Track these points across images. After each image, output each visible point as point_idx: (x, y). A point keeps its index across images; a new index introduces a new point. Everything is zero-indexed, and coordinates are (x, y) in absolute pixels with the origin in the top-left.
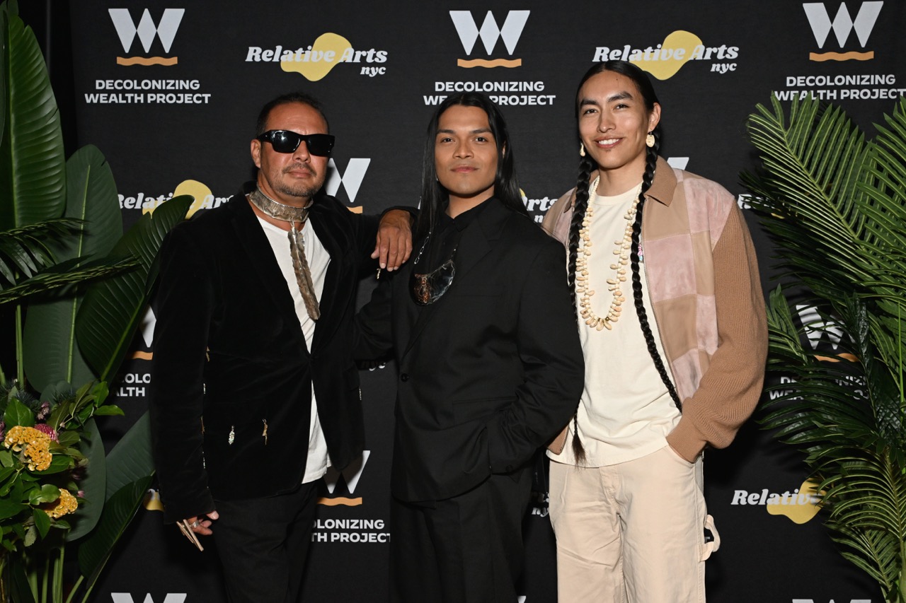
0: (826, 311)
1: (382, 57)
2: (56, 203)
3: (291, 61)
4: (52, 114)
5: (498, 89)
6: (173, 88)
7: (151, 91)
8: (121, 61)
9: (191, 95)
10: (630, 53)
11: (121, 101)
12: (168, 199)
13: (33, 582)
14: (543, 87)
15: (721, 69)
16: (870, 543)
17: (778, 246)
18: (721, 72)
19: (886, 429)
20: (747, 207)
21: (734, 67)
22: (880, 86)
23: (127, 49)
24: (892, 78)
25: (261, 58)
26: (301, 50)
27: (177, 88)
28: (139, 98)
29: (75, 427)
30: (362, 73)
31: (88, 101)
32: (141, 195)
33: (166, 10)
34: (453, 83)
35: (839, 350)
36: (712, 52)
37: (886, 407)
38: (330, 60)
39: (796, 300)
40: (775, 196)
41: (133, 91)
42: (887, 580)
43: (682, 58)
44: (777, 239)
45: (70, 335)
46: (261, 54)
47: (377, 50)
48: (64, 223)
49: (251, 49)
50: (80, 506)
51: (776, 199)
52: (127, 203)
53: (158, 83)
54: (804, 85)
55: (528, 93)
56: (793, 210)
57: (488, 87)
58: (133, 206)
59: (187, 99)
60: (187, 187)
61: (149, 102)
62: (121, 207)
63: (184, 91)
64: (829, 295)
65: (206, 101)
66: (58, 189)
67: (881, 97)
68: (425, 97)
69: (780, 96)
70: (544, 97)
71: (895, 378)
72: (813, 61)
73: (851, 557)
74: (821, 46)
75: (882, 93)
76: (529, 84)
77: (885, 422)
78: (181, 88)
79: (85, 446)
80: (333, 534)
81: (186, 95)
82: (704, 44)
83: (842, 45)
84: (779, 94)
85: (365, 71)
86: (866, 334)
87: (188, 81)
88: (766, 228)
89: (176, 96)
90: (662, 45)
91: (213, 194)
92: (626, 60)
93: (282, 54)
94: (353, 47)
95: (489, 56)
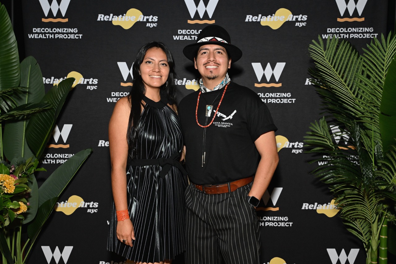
0: (343, 128)
1: (156, 19)
2: (16, 81)
3: (117, 20)
4: (13, 43)
6: (66, 32)
7: (57, 33)
8: (44, 20)
9: (74, 35)
10: (261, 18)
11: (44, 37)
12: (64, 79)
13: (8, 241)
15: (300, 25)
16: (359, 225)
17: (323, 100)
18: (300, 26)
19: (367, 177)
20: (310, 83)
21: (305, 24)
22: (367, 33)
23: (46, 15)
24: (372, 29)
25: (104, 19)
26: (121, 16)
27: (68, 32)
28: (52, 36)
29: (26, 176)
30: (147, 26)
31: (30, 37)
32: (53, 78)
34: (186, 30)
35: (348, 144)
36: (296, 18)
37: (366, 168)
38: (134, 20)
39: (330, 124)
41: (49, 33)
42: (366, 240)
43: (283, 20)
44: (323, 97)
45: (23, 137)
46: (104, 18)
47: (153, 16)
48: (19, 89)
49: (100, 15)
50: (28, 209)
52: (47, 81)
53: (60, 29)
54: (335, 32)
56: (329, 85)
58: (49, 82)
59: (72, 36)
60: (72, 74)
61: (56, 38)
62: (44, 83)
63: (71, 33)
64: (344, 121)
65: (81, 38)
66: (17, 75)
67: (367, 37)
68: (174, 36)
71: (371, 156)
72: (338, 22)
73: (351, 231)
74: (342, 15)
75: (367, 36)
77: (366, 174)
78: (70, 32)
79: (30, 184)
81: (72, 35)
82: (292, 14)
83: (351, 15)
84: (324, 35)
85: (148, 25)
86: (359, 138)
87: (72, 29)
88: (318, 92)
89: (68, 35)
90: (275, 14)
91: (83, 77)
92: (259, 21)
93: (113, 17)
94: (143, 15)
95: (201, 19)
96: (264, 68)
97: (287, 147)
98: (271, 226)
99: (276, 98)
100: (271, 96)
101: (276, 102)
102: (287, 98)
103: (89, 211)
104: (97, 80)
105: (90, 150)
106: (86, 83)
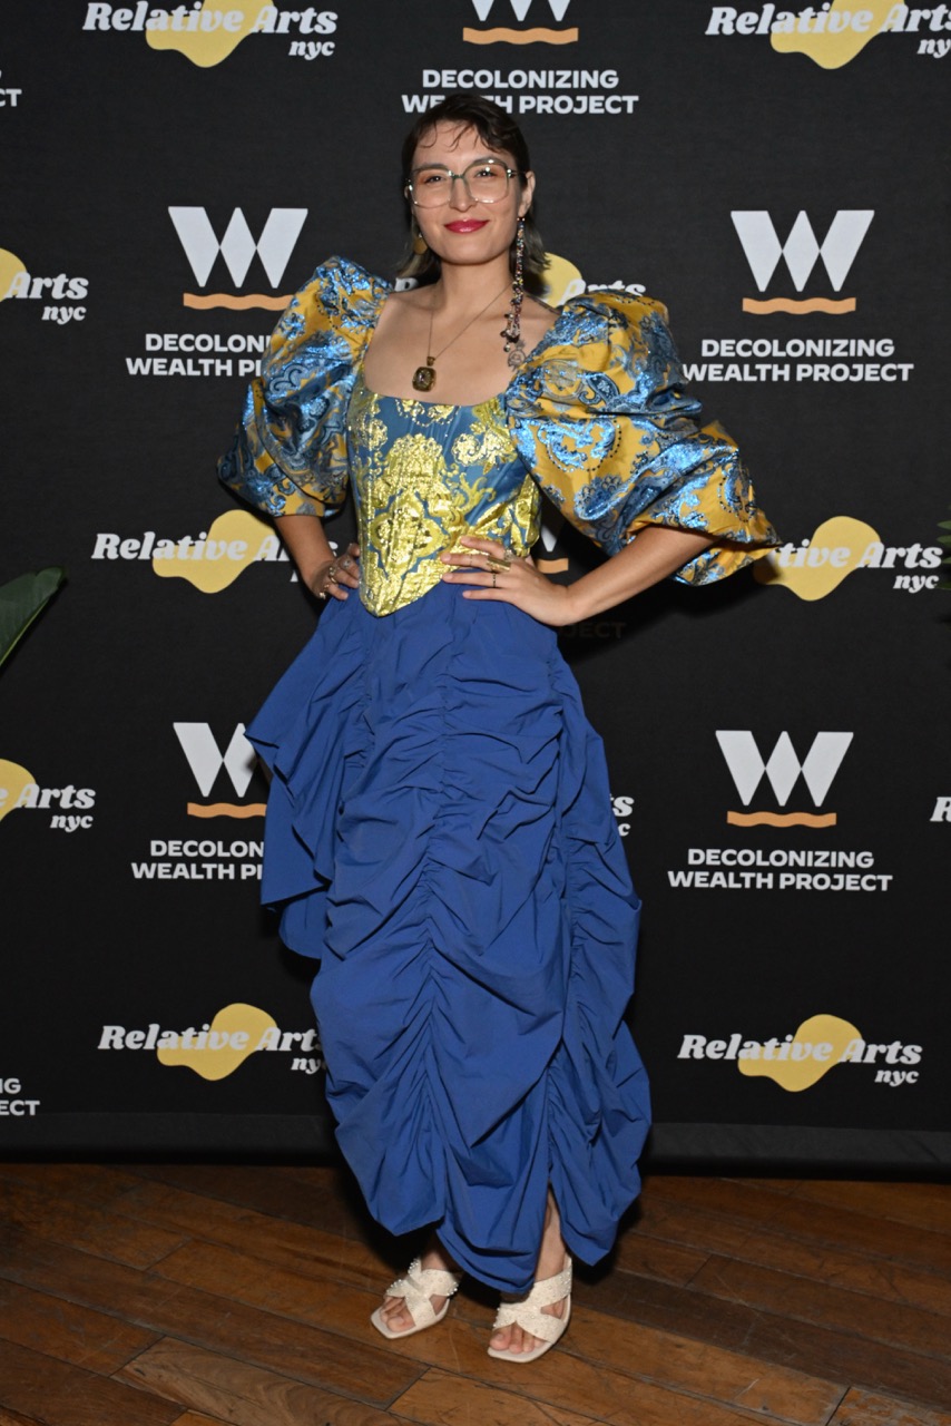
1: (328, 22)
3: (164, 31)
5: (536, 83)
10: (774, 19)
14: (615, 81)
15: (936, 49)
18: (936, 55)
25: (110, 23)
26: (181, 10)
30: (293, 52)
34: (454, 72)
36: (922, 18)
38: (233, 29)
43: (867, 27)
46: (110, 17)
47: (318, 11)
49: (93, 7)
55: (589, 91)
57: (518, 79)
65: (14, 103)
68: (405, 98)
70: (617, 98)
76: (592, 75)
80: (244, 867)
82: (906, 3)
85: (297, 48)
90: (830, 4)
91: (29, 271)
92: (766, 32)
93: (148, 16)
94: (276, 4)
95: (521, 22)
96: (783, 232)
97: (875, 564)
98: (803, 887)
99: (831, 361)
100: (809, 354)
101: (829, 376)
102: (877, 359)
103: (57, 822)
104: (85, 282)
105: (56, 576)
106: (40, 297)
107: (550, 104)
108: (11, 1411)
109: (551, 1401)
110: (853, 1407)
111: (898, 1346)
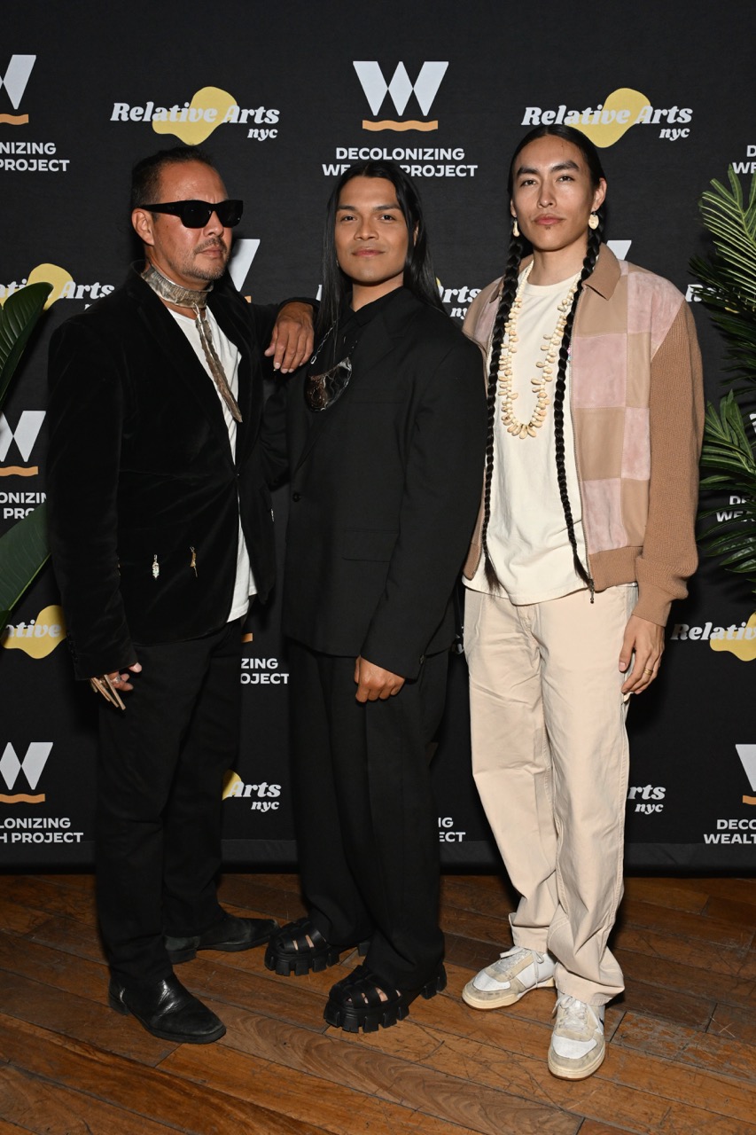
1: (273, 116)
3: (165, 121)
5: (410, 157)
6: (24, 152)
9: (46, 161)
10: (566, 115)
12: (22, 287)
14: (463, 155)
15: (671, 135)
17: (731, 346)
18: (671, 139)
20: (697, 299)
21: (686, 133)
25: (129, 116)
26: (176, 108)
27: (29, 152)
30: (250, 136)
33: (14, 56)
34: (357, 149)
36: (662, 115)
38: (211, 120)
39: (750, 408)
40: (730, 288)
43: (627, 121)
44: (730, 337)
46: (129, 112)
47: (267, 109)
49: (117, 106)
51: (731, 291)
53: (5, 145)
55: (445, 162)
56: (749, 304)
57: (399, 154)
59: (41, 165)
60: (44, 273)
63: (38, 156)
65: (64, 169)
68: (324, 166)
69: (738, 168)
70: (464, 167)
76: (447, 152)
78: (34, 152)
81: (40, 161)
82: (652, 105)
84: (738, 166)
85: (253, 133)
87: (41, 144)
88: (718, 324)
89: (28, 162)
90: (603, 105)
91: (74, 281)
92: (560, 123)
93: (154, 112)
94: (238, 105)
95: (400, 116)
104: (112, 288)
106: (82, 297)
107: (420, 170)
108: (73, 1039)
109: (431, 1025)
110: (629, 1025)
111: (655, 984)
